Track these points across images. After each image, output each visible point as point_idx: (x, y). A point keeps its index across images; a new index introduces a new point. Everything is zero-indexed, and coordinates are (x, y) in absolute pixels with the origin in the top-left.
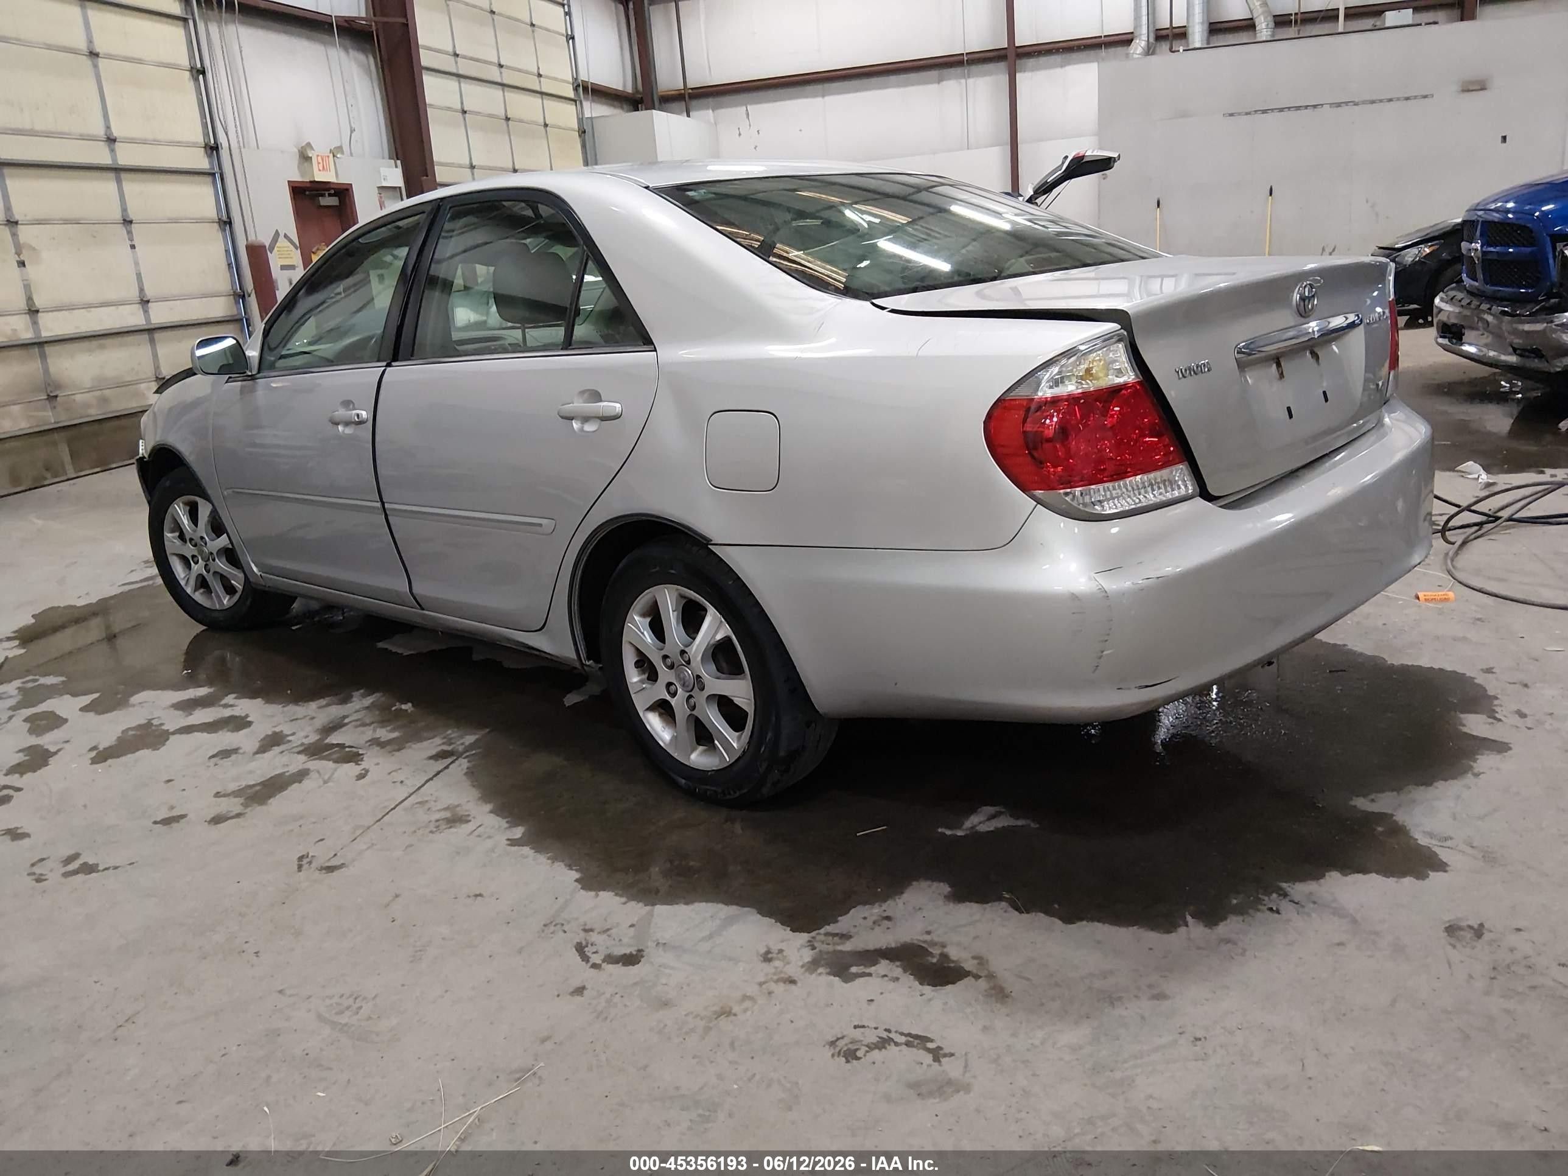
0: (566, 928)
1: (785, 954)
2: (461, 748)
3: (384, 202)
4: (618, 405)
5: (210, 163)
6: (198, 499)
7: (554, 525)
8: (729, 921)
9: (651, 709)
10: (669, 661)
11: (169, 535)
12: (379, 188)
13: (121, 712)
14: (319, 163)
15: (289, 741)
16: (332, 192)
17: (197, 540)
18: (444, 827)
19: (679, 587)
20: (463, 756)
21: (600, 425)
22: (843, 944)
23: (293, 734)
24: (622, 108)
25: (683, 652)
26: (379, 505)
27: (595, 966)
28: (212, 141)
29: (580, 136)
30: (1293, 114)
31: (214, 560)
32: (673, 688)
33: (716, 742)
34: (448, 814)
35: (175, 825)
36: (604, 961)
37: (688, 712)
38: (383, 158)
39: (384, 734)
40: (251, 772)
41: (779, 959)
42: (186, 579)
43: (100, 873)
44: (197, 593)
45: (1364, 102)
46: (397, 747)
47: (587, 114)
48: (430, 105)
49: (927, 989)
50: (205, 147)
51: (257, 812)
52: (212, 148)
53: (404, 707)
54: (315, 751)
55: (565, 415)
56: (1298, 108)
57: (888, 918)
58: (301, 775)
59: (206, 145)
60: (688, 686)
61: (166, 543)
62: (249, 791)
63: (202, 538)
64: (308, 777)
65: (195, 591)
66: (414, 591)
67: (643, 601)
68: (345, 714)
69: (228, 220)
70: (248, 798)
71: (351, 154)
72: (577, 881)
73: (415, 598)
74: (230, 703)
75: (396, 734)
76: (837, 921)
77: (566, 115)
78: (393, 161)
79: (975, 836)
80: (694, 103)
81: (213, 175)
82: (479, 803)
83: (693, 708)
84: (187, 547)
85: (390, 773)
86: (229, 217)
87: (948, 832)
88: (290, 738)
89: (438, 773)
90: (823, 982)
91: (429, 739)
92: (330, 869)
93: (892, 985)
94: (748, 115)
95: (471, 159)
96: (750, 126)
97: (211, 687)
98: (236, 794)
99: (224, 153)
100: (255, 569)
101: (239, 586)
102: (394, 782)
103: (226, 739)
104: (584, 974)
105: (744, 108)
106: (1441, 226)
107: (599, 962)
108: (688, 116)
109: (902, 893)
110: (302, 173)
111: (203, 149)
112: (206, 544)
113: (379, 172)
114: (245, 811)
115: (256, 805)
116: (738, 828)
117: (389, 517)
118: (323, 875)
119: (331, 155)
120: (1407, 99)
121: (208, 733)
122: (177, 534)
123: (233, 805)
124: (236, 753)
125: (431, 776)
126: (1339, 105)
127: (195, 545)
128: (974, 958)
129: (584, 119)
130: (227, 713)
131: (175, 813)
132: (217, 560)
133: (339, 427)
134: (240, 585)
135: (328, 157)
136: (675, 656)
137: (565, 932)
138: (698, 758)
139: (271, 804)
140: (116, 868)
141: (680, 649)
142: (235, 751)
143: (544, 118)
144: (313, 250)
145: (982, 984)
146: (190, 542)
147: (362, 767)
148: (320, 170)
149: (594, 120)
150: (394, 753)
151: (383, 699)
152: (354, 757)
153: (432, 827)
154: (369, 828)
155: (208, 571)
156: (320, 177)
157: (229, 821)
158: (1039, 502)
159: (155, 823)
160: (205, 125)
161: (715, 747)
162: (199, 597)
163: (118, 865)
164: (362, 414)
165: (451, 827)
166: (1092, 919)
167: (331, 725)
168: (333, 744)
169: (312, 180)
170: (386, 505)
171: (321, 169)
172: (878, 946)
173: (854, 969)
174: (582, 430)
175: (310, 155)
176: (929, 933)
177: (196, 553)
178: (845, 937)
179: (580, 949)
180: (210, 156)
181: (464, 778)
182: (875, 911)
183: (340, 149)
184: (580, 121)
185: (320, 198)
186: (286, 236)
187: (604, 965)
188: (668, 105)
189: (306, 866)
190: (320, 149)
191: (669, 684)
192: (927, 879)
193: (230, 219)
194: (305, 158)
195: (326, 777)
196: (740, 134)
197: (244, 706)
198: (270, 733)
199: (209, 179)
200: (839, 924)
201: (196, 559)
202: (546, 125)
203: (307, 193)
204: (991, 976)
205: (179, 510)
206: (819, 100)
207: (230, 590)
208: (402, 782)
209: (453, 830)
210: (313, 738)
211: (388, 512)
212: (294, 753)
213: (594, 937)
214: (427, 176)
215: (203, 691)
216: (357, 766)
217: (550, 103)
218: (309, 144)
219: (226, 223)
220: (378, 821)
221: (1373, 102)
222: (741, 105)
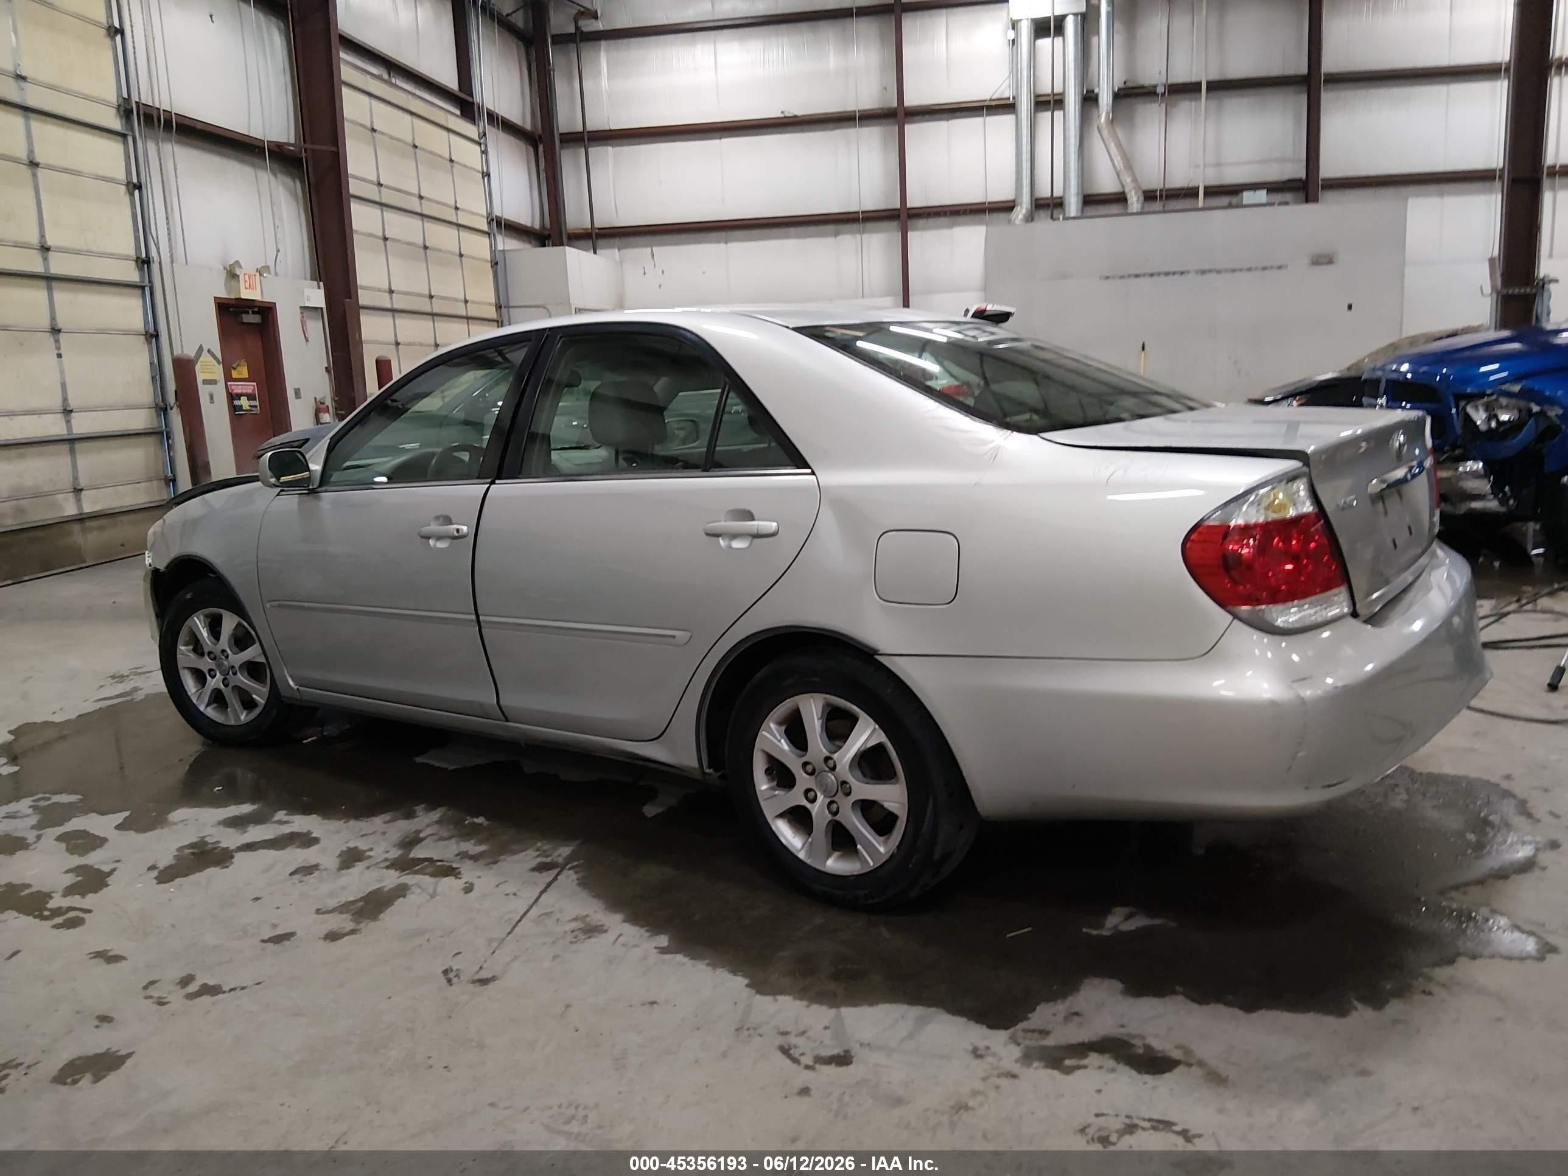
0: (760, 1031)
1: (992, 1049)
2: (560, 860)
3: (305, 322)
4: (774, 524)
5: (140, 277)
6: (222, 611)
7: (689, 637)
8: (921, 1022)
9: (781, 816)
10: (809, 768)
11: (183, 648)
12: (301, 307)
13: (162, 830)
14: (245, 281)
15: (370, 857)
16: (256, 309)
17: (218, 652)
18: (584, 937)
19: (828, 696)
20: (568, 867)
21: (751, 542)
22: (1044, 1039)
23: (371, 849)
24: (530, 242)
25: (827, 759)
26: (474, 617)
27: (807, 1067)
28: (144, 255)
29: (492, 267)
30: (1162, 279)
31: (235, 674)
32: (811, 795)
33: (859, 847)
34: (578, 925)
35: (286, 943)
36: (816, 1062)
37: (829, 817)
38: (305, 279)
39: (471, 847)
40: (343, 888)
41: (989, 1055)
42: (198, 694)
43: (226, 995)
44: (209, 709)
45: (1226, 271)
46: (491, 860)
47: (500, 247)
48: (356, 231)
49: (1147, 1078)
50: (137, 261)
51: (370, 928)
52: (144, 262)
53: (476, 820)
54: (404, 865)
55: (710, 532)
56: (1167, 274)
57: (1077, 1014)
58: (401, 891)
59: (138, 258)
60: (830, 792)
61: (179, 656)
62: (352, 907)
63: (223, 651)
64: (410, 891)
65: (207, 706)
66: (502, 703)
67: (782, 709)
68: (418, 828)
69: (154, 333)
70: (353, 914)
71: (276, 274)
72: (747, 986)
73: (502, 712)
74: (284, 820)
75: (482, 848)
76: (1028, 1019)
77: (479, 247)
78: (316, 283)
79: (1119, 936)
80: (600, 242)
81: (143, 288)
82: (607, 912)
83: (836, 813)
84: (204, 659)
85: (497, 886)
86: (156, 330)
87: (1094, 932)
88: (368, 853)
89: (549, 885)
90: (1040, 1075)
91: (522, 852)
92: (484, 982)
93: (1112, 1076)
94: (653, 256)
95: (390, 284)
96: (655, 265)
97: (253, 803)
98: (343, 908)
99: (155, 267)
100: (291, 683)
101: (261, 701)
102: (507, 895)
103: (298, 856)
104: (804, 1077)
105: (649, 249)
106: (1306, 383)
107: (811, 1063)
108: (595, 252)
109: (1078, 990)
110: (228, 289)
111: (134, 263)
112: (227, 657)
113: (303, 293)
114: (358, 927)
115: (368, 921)
116: (885, 933)
117: (483, 630)
118: (478, 988)
119: (258, 274)
120: (1264, 269)
121: (276, 850)
122: (191, 647)
123: (344, 922)
124: (317, 870)
125: (543, 888)
126: (1203, 272)
127: (214, 659)
128: (1176, 1047)
129: (497, 252)
130: (286, 829)
131: (280, 931)
132: (239, 674)
133: (430, 540)
134: (262, 699)
135: (255, 275)
136: (818, 761)
137: (761, 1036)
138: (834, 864)
139: (383, 919)
140: (243, 988)
141: (824, 756)
142: (316, 867)
143: (460, 249)
144: (234, 366)
145: (1195, 1069)
146: (209, 656)
147: (463, 881)
148: (246, 288)
149: (506, 253)
150: (491, 865)
151: (450, 813)
152: (450, 871)
153: (570, 938)
154: (504, 940)
155: (226, 686)
156: (246, 294)
157: (346, 938)
158: (1236, 616)
159: (263, 941)
160: (137, 239)
161: (856, 851)
162: (211, 712)
163: (245, 985)
164: (462, 529)
165: (589, 938)
166: (1269, 1007)
167: (407, 840)
168: (419, 859)
169: (237, 297)
170: (481, 618)
171: (248, 286)
172: (1081, 1040)
173: (1068, 1062)
174: (730, 547)
175: (238, 273)
176: (1123, 1026)
177: (214, 667)
178: (1044, 1033)
179: (785, 1051)
180: (141, 269)
181: (577, 888)
182: (1061, 1008)
183: (267, 268)
184: (493, 252)
185: (244, 315)
186: (209, 351)
187: (817, 1066)
188: (577, 243)
189: (455, 980)
190: (247, 268)
191: (807, 791)
192: (1096, 975)
193: (158, 332)
194: (232, 275)
195: (431, 891)
196: (645, 273)
197: (300, 823)
198: (345, 849)
199: (138, 292)
200: (1031, 1021)
201: (213, 673)
202: (461, 255)
203: (231, 309)
204: (1201, 1064)
205: (199, 624)
206: (722, 245)
207: (248, 704)
208: (515, 894)
209: (593, 940)
210: (395, 853)
211: (482, 624)
212: (379, 868)
213: (793, 1040)
214: (350, 298)
215: (246, 808)
216: (457, 880)
217: (465, 235)
218: (237, 262)
219: (152, 336)
220: (509, 933)
221: (1234, 271)
222: (646, 246)
